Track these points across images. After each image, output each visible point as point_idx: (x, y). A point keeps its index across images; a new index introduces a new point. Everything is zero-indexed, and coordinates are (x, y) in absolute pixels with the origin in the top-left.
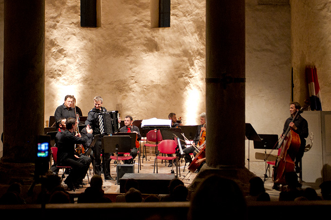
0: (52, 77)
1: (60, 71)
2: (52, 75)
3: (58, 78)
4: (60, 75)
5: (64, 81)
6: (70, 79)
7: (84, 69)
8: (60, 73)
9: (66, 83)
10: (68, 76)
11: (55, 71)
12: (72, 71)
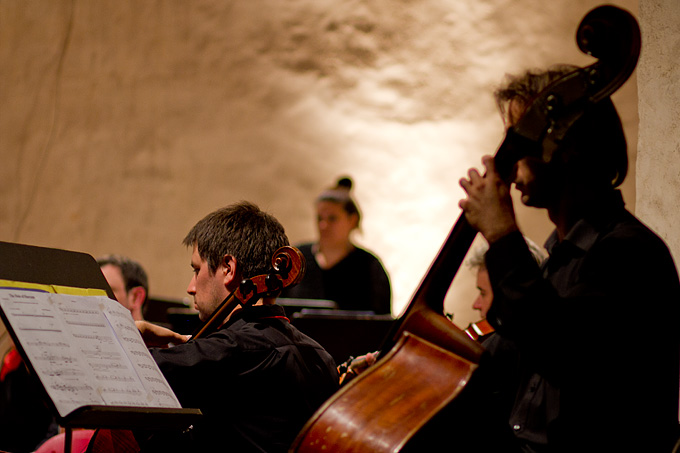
0: (304, 67)
1: (367, 28)
2: (300, 54)
3: (349, 72)
4: (363, 57)
5: (388, 96)
6: (441, 82)
7: (538, 20)
8: (367, 41)
9: (405, 105)
10: (425, 66)
11: (333, 27)
12: (454, 33)
